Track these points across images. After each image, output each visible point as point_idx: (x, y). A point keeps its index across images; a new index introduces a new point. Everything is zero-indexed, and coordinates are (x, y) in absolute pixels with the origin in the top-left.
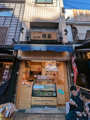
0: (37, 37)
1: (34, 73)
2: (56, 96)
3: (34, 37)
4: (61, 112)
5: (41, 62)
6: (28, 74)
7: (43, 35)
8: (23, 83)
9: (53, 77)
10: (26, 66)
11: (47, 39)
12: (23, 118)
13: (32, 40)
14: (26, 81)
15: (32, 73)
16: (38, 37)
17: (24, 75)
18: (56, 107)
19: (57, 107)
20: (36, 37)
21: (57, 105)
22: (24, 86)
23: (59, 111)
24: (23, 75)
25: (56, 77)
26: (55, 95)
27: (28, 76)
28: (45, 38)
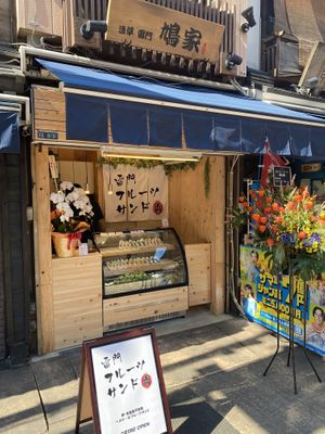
0: (136, 32)
3: (123, 30)
7: (166, 28)
11: (179, 50)
13: (106, 44)
16: (142, 34)
18: (183, 317)
20: (131, 31)
28: (174, 45)
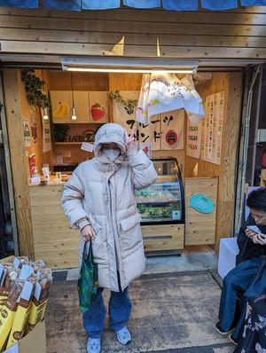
1: (72, 133)
2: (182, 221)
4: (200, 267)
5: (106, 76)
6: (46, 136)
8: (36, 180)
9: (166, 146)
10: (30, 99)
12: (66, 297)
14: (46, 170)
15: (60, 133)
17: (29, 142)
18: (179, 255)
19: (183, 255)
21: (182, 248)
22: (44, 191)
23: (190, 265)
24: (28, 144)
25: (180, 145)
26: (176, 215)
27: (47, 147)
